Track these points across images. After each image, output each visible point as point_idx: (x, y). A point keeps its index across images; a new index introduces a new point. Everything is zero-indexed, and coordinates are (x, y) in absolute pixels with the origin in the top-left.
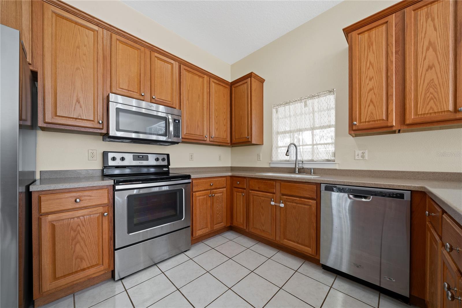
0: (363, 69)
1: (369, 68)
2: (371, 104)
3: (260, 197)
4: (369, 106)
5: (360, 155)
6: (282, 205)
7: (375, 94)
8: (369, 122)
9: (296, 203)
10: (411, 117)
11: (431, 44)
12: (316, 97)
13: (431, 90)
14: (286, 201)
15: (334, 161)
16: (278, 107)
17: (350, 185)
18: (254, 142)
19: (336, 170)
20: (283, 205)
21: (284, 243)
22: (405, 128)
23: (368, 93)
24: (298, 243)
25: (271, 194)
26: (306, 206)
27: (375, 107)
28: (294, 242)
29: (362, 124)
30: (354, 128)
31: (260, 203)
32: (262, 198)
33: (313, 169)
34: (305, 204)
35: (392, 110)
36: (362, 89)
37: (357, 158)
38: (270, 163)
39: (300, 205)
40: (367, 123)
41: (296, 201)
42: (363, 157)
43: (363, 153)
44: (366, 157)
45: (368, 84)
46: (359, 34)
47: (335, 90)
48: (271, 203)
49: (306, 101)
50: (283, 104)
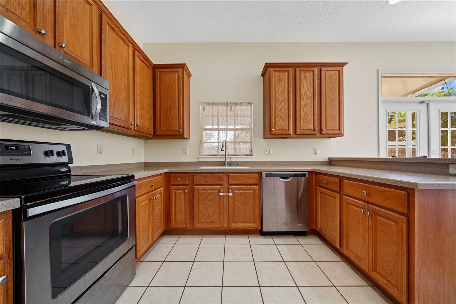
0: (277, 95)
1: (279, 96)
2: (281, 119)
3: (207, 191)
4: (280, 120)
5: (268, 151)
6: (231, 194)
7: (282, 113)
8: (280, 130)
9: (242, 190)
10: (299, 131)
11: (305, 92)
12: (239, 105)
13: (306, 117)
14: (234, 190)
15: (252, 155)
16: (205, 105)
17: (280, 171)
18: (185, 137)
19: (254, 162)
20: (232, 193)
21: (233, 227)
22: (296, 136)
23: (279, 111)
24: (244, 222)
25: (219, 186)
26: (251, 191)
27: (283, 121)
28: (241, 223)
29: (276, 131)
30: (272, 133)
31: (207, 197)
32: (209, 191)
33: (240, 162)
34: (249, 190)
35: (291, 125)
36: (276, 107)
37: (266, 153)
39: (246, 191)
40: (278, 131)
41: (243, 189)
42: (269, 152)
43: (270, 150)
44: (271, 153)
45: (279, 106)
46: (274, 71)
47: (252, 103)
48: (219, 194)
49: (231, 106)
50: (211, 103)
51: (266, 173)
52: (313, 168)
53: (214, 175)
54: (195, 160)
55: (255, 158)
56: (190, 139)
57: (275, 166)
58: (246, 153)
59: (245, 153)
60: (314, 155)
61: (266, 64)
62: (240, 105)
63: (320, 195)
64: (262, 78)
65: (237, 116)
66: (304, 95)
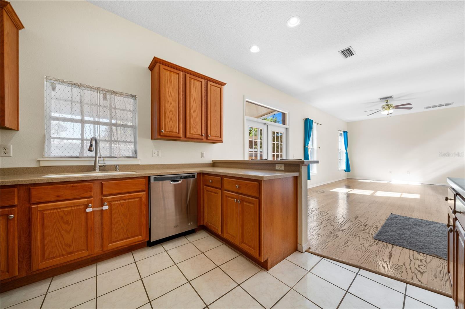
0: (167, 95)
1: (170, 96)
2: (171, 121)
3: (62, 210)
4: (170, 121)
5: (156, 153)
6: (106, 208)
7: (173, 115)
8: (170, 132)
9: (124, 200)
10: (188, 135)
11: (195, 100)
13: (195, 123)
14: (110, 201)
15: (137, 158)
17: (171, 174)
18: (7, 125)
19: (139, 165)
20: (108, 206)
21: (109, 248)
22: (186, 139)
23: (170, 113)
24: (127, 238)
25: (86, 200)
26: (136, 200)
27: (173, 123)
28: (122, 240)
29: (166, 132)
30: (161, 134)
31: (62, 218)
32: (65, 209)
33: (119, 165)
34: (134, 198)
35: (181, 128)
36: (166, 108)
37: (154, 155)
38: (39, 161)
39: (129, 201)
40: (168, 133)
41: (124, 198)
42: (158, 155)
43: (158, 152)
44: (160, 155)
45: (169, 107)
46: (164, 69)
47: (137, 96)
48: (85, 210)
49: (105, 94)
50: (69, 82)
51: (155, 177)
52: (201, 170)
53: (76, 185)
54: (34, 165)
55: (140, 161)
56: (18, 130)
57: (164, 169)
58: (128, 155)
59: (126, 155)
60: (201, 158)
61: (155, 58)
62: (119, 95)
63: (207, 193)
64: (150, 72)
65: (115, 108)
66: (194, 102)
